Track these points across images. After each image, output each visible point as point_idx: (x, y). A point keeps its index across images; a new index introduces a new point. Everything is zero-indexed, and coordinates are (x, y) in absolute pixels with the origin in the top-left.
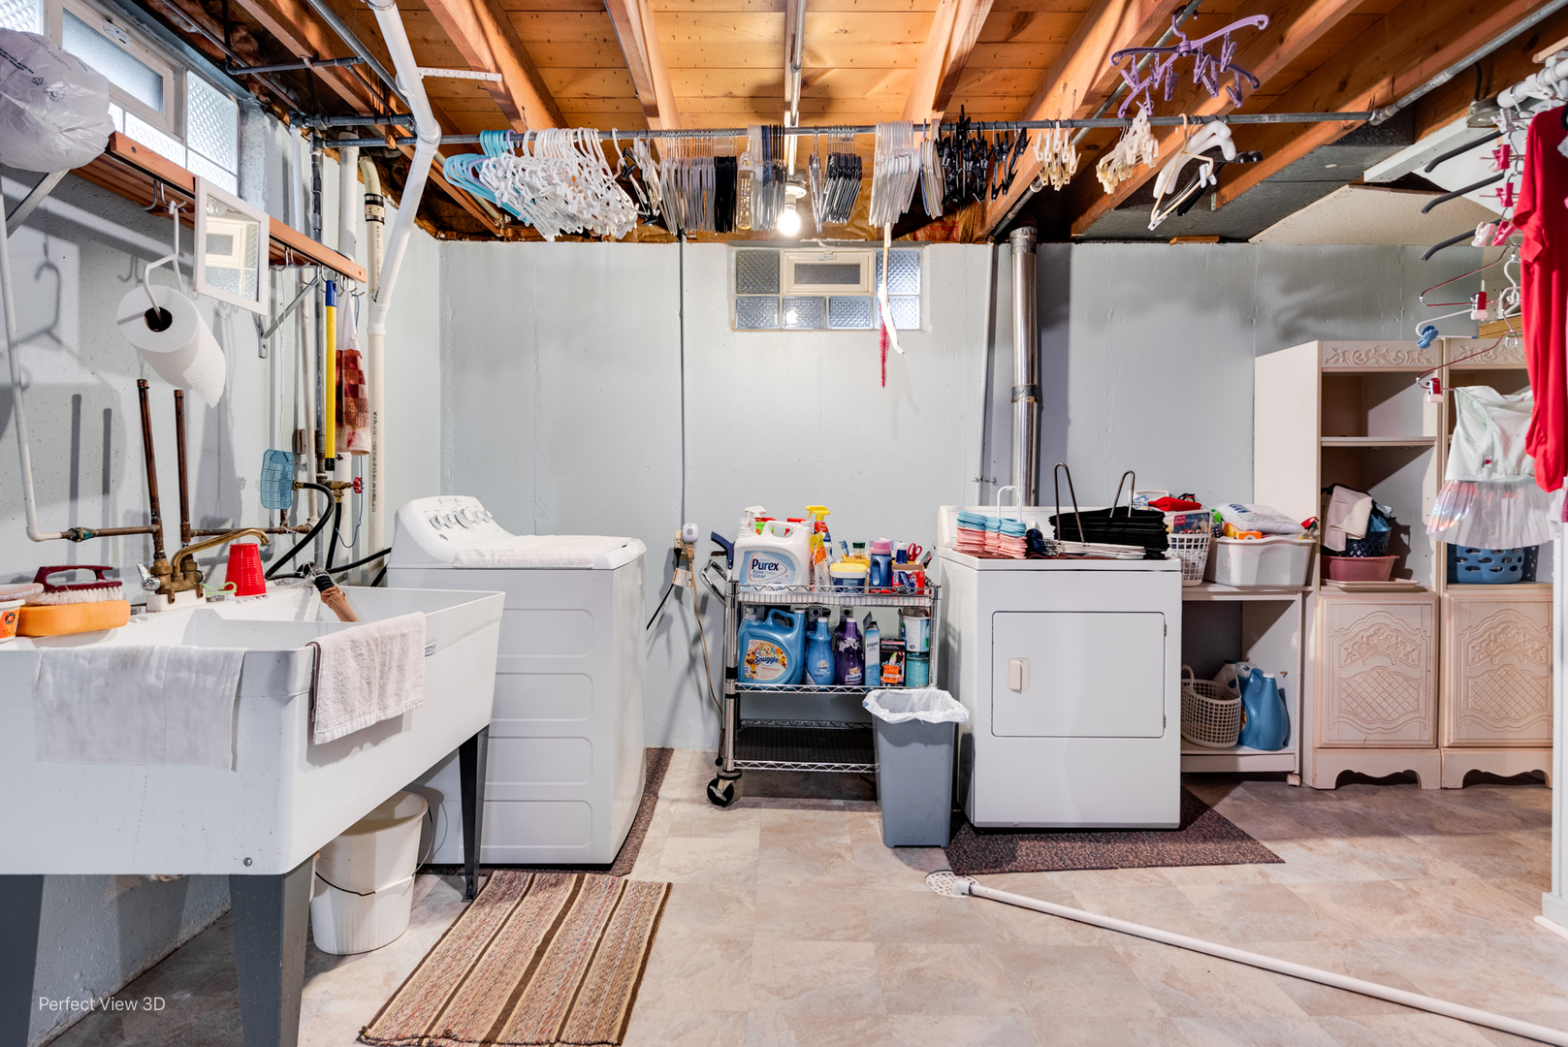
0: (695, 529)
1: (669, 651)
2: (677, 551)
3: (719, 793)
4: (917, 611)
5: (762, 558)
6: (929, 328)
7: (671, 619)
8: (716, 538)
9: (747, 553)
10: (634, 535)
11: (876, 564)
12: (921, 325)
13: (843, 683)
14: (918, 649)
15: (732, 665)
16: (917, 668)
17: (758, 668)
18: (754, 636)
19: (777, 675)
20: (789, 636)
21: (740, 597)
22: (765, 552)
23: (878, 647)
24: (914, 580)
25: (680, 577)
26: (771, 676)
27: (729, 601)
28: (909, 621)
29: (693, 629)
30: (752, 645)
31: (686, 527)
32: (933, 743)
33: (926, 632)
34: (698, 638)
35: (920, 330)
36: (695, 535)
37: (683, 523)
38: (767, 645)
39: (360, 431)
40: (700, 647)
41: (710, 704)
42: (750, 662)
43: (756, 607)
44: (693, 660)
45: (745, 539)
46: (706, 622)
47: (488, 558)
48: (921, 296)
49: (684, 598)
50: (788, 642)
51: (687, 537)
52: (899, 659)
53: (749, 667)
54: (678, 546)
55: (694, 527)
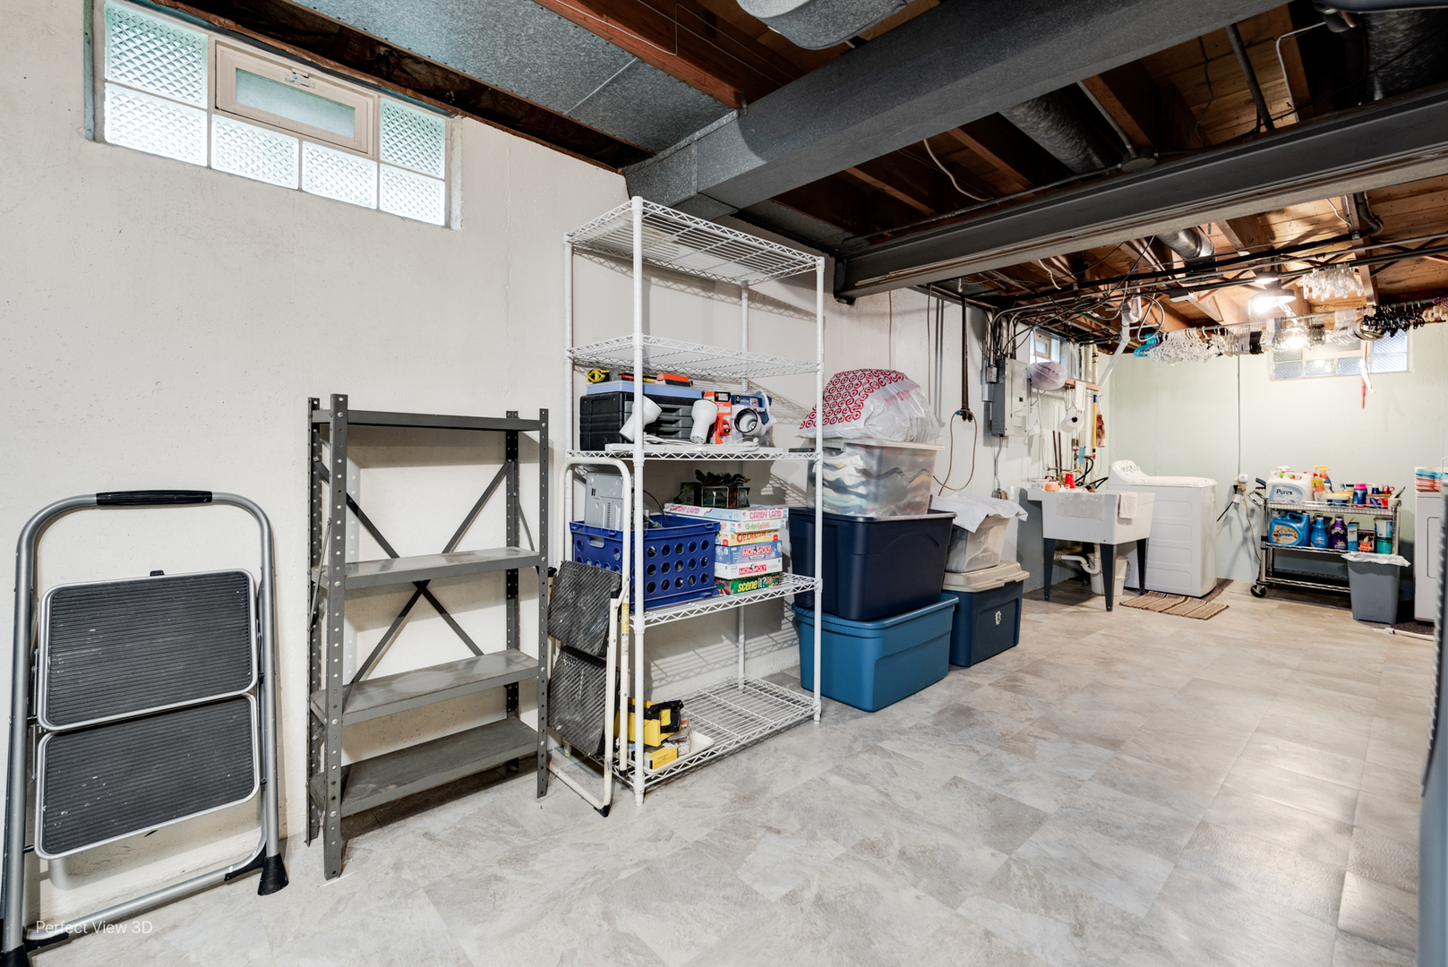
0: (1245, 476)
1: (1231, 534)
2: (1236, 487)
3: (1257, 591)
4: (1385, 518)
5: (1282, 489)
6: (1413, 370)
7: (1231, 519)
8: (1258, 481)
9: (1274, 486)
10: (1211, 478)
11: (1356, 494)
12: (1408, 368)
13: (1334, 548)
14: (1384, 536)
15: (1265, 535)
16: (1384, 545)
17: (1280, 538)
18: (1277, 524)
19: (1291, 542)
20: (1298, 525)
21: (1269, 506)
22: (1285, 486)
23: (1356, 533)
24: (1381, 502)
25: (1237, 498)
26: (1288, 541)
27: (1263, 507)
28: (1378, 522)
29: (1246, 524)
30: (1277, 528)
31: (1241, 475)
32: (1382, 574)
33: (1389, 528)
34: (1248, 529)
35: (1408, 371)
36: (1245, 480)
37: (1239, 473)
38: (1285, 528)
39: (1103, 440)
40: (1250, 534)
41: (1256, 561)
42: (1276, 535)
43: (1279, 511)
44: (1245, 539)
45: (1271, 480)
46: (1253, 521)
47: (1146, 481)
48: (1408, 353)
49: (1239, 509)
50: (1299, 528)
51: (1241, 480)
52: (1370, 540)
53: (1275, 538)
54: (1236, 484)
55: (1246, 476)
